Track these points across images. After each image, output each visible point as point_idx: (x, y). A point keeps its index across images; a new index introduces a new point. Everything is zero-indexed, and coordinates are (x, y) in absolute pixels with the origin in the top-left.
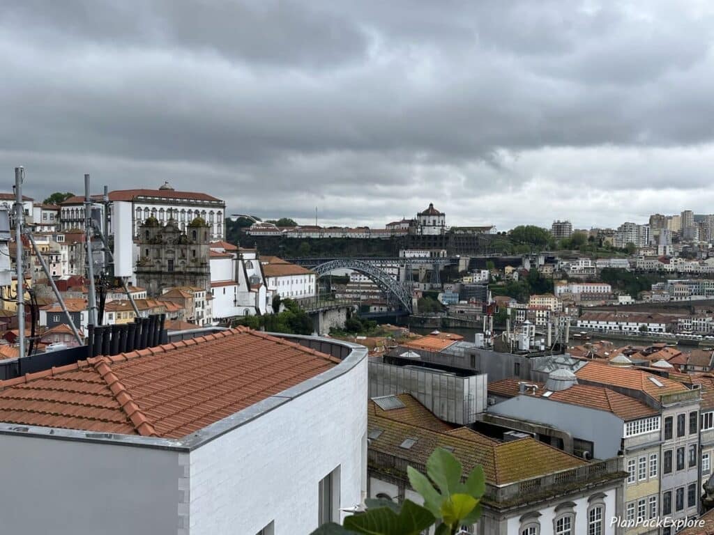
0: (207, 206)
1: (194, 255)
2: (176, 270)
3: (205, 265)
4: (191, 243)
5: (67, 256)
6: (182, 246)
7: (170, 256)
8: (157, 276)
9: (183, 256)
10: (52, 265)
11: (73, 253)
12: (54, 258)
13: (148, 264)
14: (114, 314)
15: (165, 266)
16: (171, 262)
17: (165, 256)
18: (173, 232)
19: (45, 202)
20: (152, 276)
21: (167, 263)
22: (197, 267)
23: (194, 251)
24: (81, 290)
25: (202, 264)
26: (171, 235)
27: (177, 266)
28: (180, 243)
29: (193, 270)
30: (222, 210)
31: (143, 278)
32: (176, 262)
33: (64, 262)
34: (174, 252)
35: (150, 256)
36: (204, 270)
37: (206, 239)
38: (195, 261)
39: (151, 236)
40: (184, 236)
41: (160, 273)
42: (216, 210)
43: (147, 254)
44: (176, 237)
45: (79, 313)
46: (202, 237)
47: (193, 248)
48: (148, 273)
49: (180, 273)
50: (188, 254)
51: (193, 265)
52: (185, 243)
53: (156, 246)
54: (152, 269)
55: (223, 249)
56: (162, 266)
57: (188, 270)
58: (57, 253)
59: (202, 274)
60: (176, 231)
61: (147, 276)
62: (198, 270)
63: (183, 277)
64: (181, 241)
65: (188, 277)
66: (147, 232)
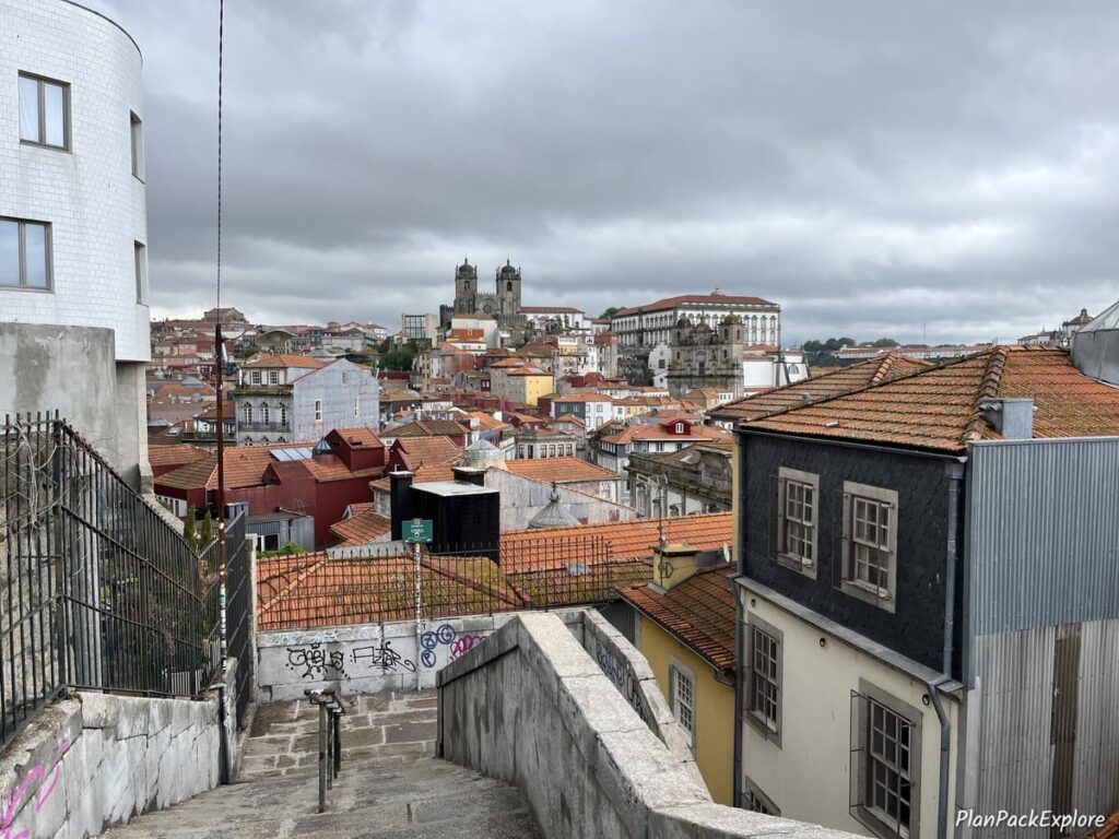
0: (759, 310)
1: (726, 355)
2: (707, 373)
3: (735, 366)
4: (722, 343)
5: (595, 358)
6: (713, 346)
7: (701, 358)
8: (688, 380)
9: (715, 358)
10: (580, 367)
11: (602, 355)
12: (583, 359)
13: (679, 367)
14: (623, 408)
15: (695, 370)
16: (702, 364)
17: (696, 358)
18: (704, 332)
19: (601, 318)
20: (682, 380)
21: (698, 367)
22: (728, 369)
23: (726, 352)
24: (596, 386)
25: (734, 365)
26: (702, 335)
27: (708, 369)
28: (711, 343)
29: (724, 372)
30: (776, 315)
31: (674, 382)
32: (708, 364)
33: (593, 364)
34: (704, 354)
35: (681, 360)
36: (736, 372)
37: (738, 338)
38: (726, 362)
39: (682, 338)
40: (716, 335)
41: (691, 377)
42: (769, 315)
43: (678, 357)
44: (708, 336)
45: (584, 403)
46: (734, 335)
47: (724, 348)
48: (679, 377)
49: (711, 376)
50: (720, 354)
51: (724, 366)
52: (716, 343)
53: (687, 348)
54: (683, 373)
55: (763, 352)
56: (692, 370)
57: (719, 373)
58: (585, 355)
59: (733, 376)
60: (707, 330)
61: (677, 380)
62: (730, 372)
63: (713, 380)
64: (713, 341)
65: (719, 380)
66: (679, 333)
